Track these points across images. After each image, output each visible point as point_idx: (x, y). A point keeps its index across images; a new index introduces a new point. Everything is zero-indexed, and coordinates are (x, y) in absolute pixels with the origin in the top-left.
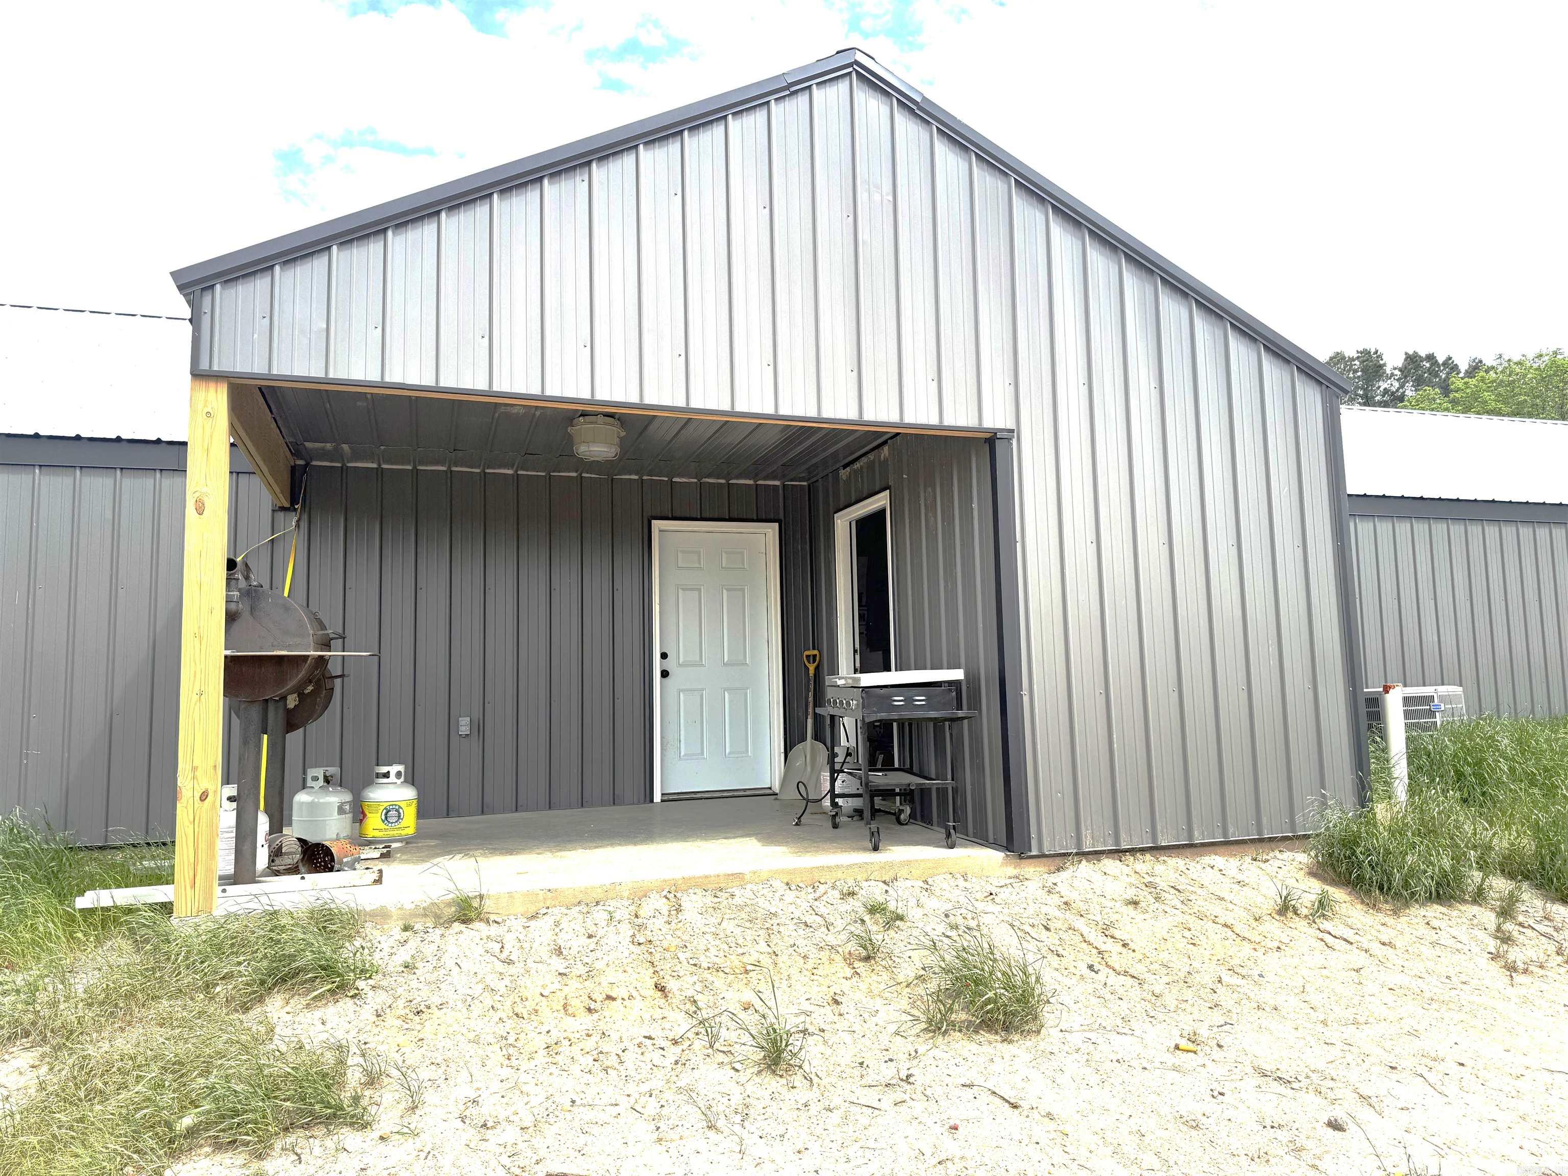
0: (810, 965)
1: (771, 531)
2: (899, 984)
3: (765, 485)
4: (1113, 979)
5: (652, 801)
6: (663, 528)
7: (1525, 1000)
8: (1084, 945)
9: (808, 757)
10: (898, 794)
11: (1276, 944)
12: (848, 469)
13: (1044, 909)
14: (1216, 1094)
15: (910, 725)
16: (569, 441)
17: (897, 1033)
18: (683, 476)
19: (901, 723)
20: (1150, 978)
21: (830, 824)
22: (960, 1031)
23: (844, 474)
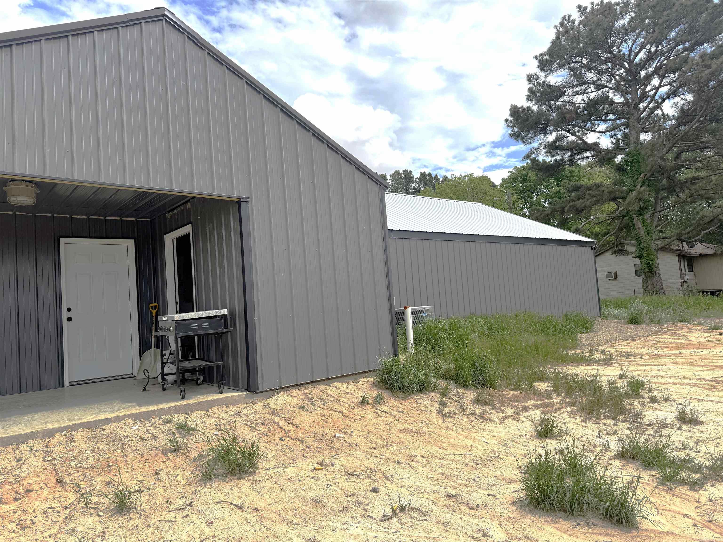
0: (145, 457)
1: (131, 243)
2: (190, 460)
3: (127, 220)
4: (291, 443)
5: (63, 386)
6: (66, 242)
7: (448, 428)
8: (279, 430)
9: (152, 357)
10: (197, 371)
11: (359, 417)
12: (171, 213)
13: (263, 416)
14: (328, 486)
15: (203, 337)
16: (5, 194)
17: (187, 484)
18: (77, 215)
19: (199, 336)
20: (306, 439)
21: (161, 389)
22: (218, 477)
23: (169, 215)
